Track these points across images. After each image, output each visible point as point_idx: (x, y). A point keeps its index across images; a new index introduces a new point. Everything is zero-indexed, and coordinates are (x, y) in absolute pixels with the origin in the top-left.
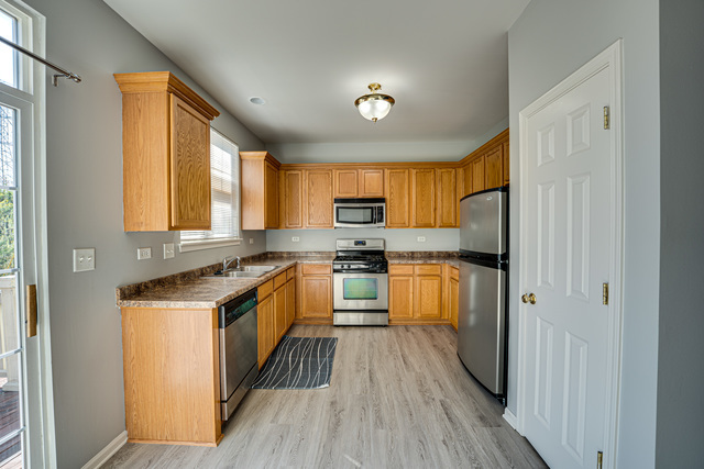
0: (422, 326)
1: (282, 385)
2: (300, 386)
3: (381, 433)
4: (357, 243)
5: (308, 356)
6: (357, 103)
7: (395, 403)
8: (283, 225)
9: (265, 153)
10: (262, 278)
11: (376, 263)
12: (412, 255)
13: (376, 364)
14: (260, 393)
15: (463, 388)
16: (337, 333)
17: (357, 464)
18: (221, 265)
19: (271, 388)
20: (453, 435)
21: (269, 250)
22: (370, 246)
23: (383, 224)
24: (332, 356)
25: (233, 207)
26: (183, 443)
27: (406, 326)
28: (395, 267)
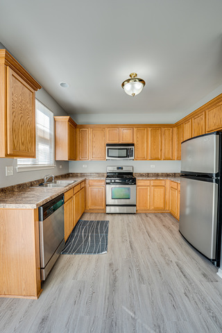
0: (154, 213)
1: (79, 252)
2: (90, 252)
3: (144, 287)
4: (118, 168)
5: (93, 232)
6: (123, 85)
7: (149, 264)
8: (78, 158)
9: (68, 117)
10: (67, 188)
11: (130, 179)
12: (148, 175)
13: (133, 237)
14: (66, 257)
15: (188, 254)
16: (108, 218)
17: (132, 314)
18: (43, 180)
19: (72, 253)
20: (190, 289)
21: (70, 172)
22: (125, 170)
23: (133, 158)
24: (107, 232)
25: (50, 147)
26: (16, 297)
27: (145, 214)
28: (140, 182)
